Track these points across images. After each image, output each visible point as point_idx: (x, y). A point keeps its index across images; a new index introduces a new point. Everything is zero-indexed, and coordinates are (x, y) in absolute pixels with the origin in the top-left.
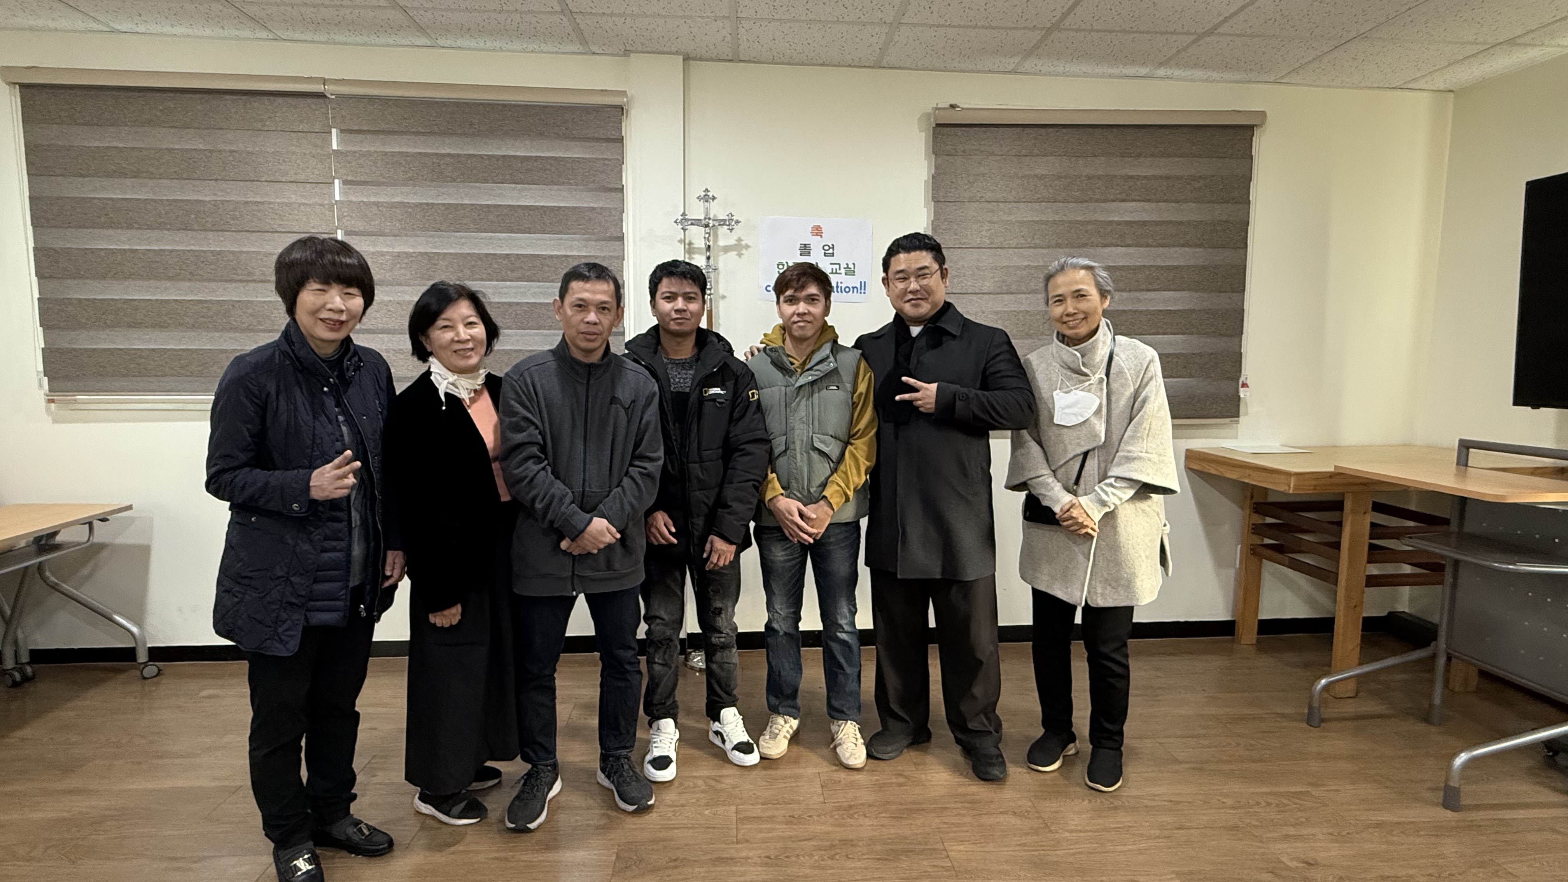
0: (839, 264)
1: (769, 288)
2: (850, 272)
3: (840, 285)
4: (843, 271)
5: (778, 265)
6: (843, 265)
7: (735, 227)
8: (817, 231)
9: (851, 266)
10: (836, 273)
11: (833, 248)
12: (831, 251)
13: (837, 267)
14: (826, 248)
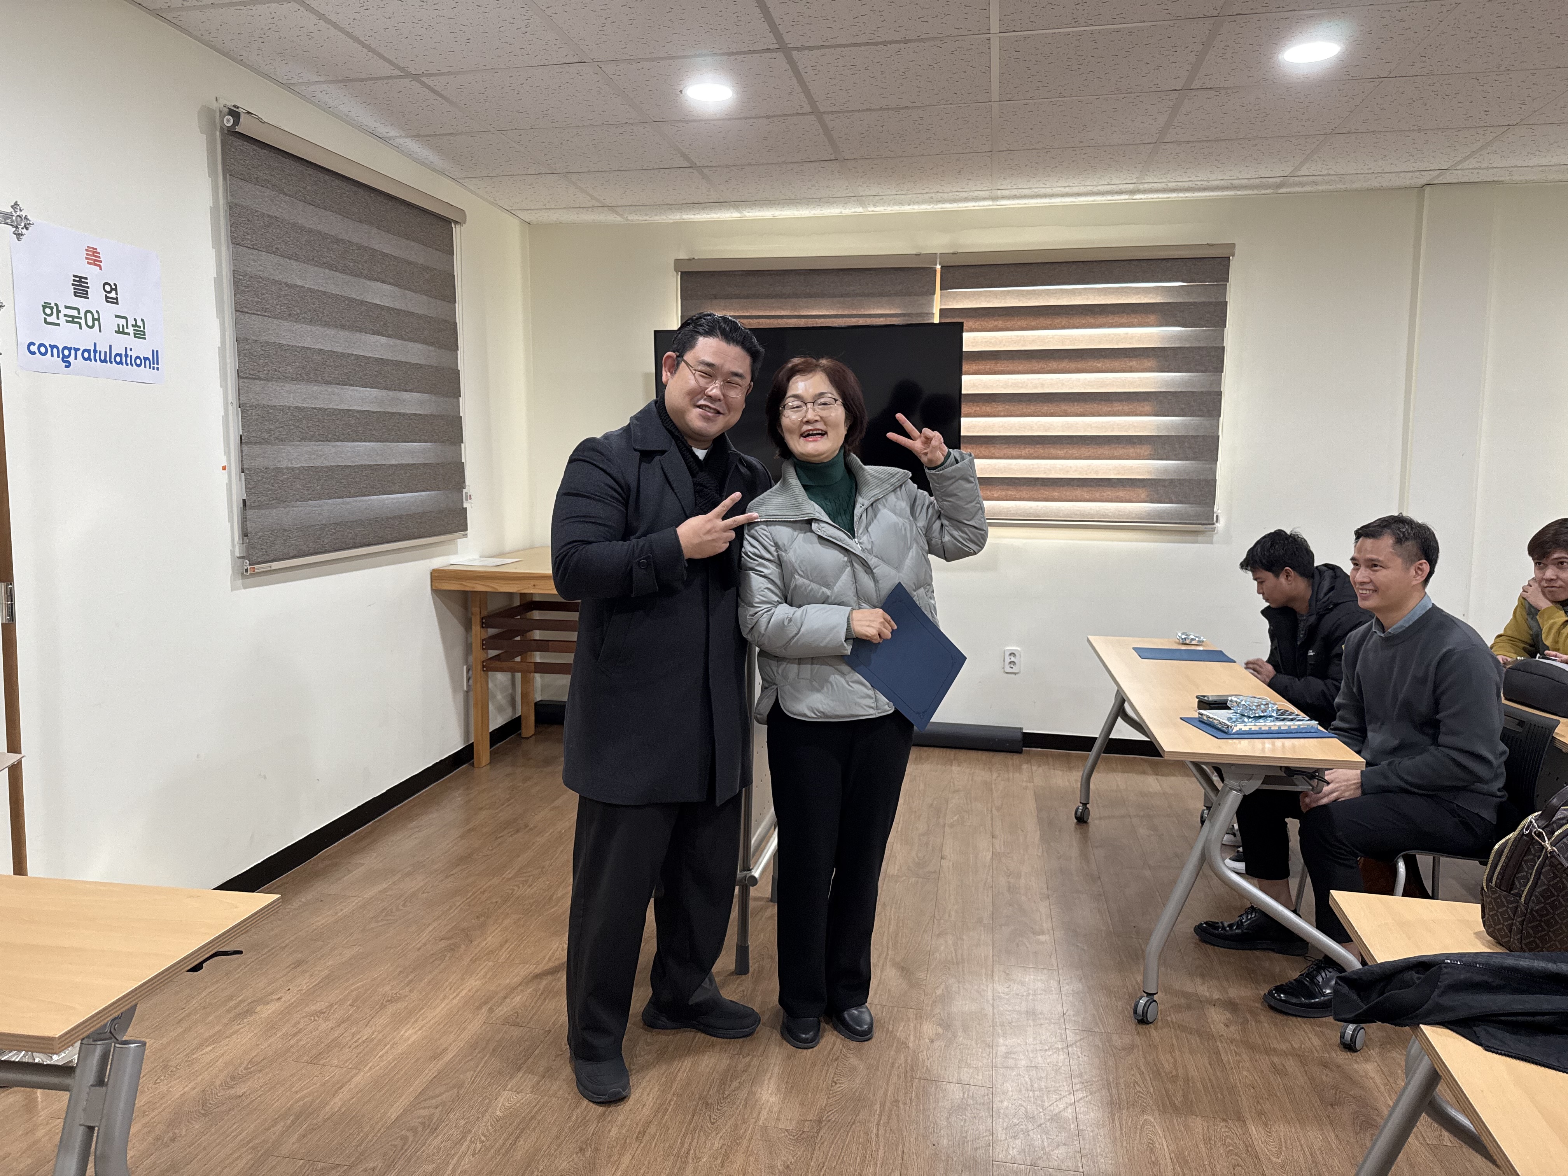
0: (126, 318)
1: (33, 348)
2: (140, 334)
3: (129, 353)
4: (131, 330)
5: (44, 307)
6: (131, 322)
7: (24, 231)
8: (94, 257)
9: (140, 323)
10: (123, 333)
11: (116, 290)
12: (113, 295)
13: (123, 322)
14: (108, 288)
